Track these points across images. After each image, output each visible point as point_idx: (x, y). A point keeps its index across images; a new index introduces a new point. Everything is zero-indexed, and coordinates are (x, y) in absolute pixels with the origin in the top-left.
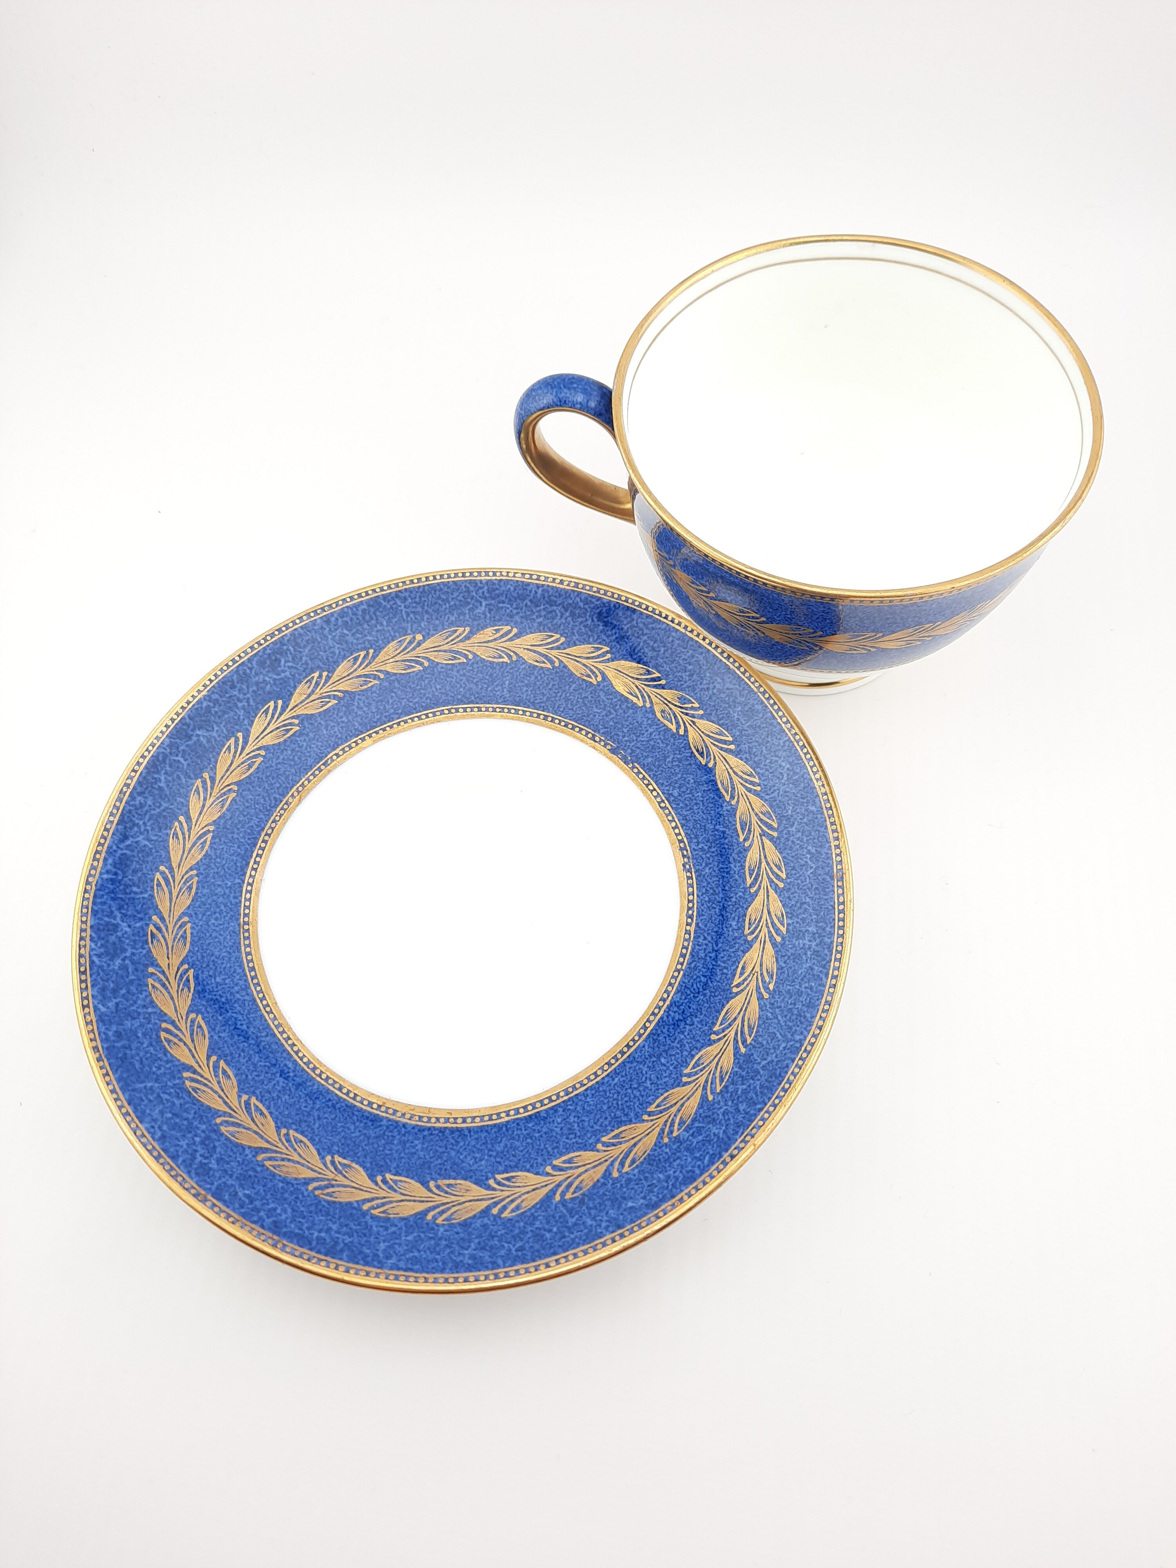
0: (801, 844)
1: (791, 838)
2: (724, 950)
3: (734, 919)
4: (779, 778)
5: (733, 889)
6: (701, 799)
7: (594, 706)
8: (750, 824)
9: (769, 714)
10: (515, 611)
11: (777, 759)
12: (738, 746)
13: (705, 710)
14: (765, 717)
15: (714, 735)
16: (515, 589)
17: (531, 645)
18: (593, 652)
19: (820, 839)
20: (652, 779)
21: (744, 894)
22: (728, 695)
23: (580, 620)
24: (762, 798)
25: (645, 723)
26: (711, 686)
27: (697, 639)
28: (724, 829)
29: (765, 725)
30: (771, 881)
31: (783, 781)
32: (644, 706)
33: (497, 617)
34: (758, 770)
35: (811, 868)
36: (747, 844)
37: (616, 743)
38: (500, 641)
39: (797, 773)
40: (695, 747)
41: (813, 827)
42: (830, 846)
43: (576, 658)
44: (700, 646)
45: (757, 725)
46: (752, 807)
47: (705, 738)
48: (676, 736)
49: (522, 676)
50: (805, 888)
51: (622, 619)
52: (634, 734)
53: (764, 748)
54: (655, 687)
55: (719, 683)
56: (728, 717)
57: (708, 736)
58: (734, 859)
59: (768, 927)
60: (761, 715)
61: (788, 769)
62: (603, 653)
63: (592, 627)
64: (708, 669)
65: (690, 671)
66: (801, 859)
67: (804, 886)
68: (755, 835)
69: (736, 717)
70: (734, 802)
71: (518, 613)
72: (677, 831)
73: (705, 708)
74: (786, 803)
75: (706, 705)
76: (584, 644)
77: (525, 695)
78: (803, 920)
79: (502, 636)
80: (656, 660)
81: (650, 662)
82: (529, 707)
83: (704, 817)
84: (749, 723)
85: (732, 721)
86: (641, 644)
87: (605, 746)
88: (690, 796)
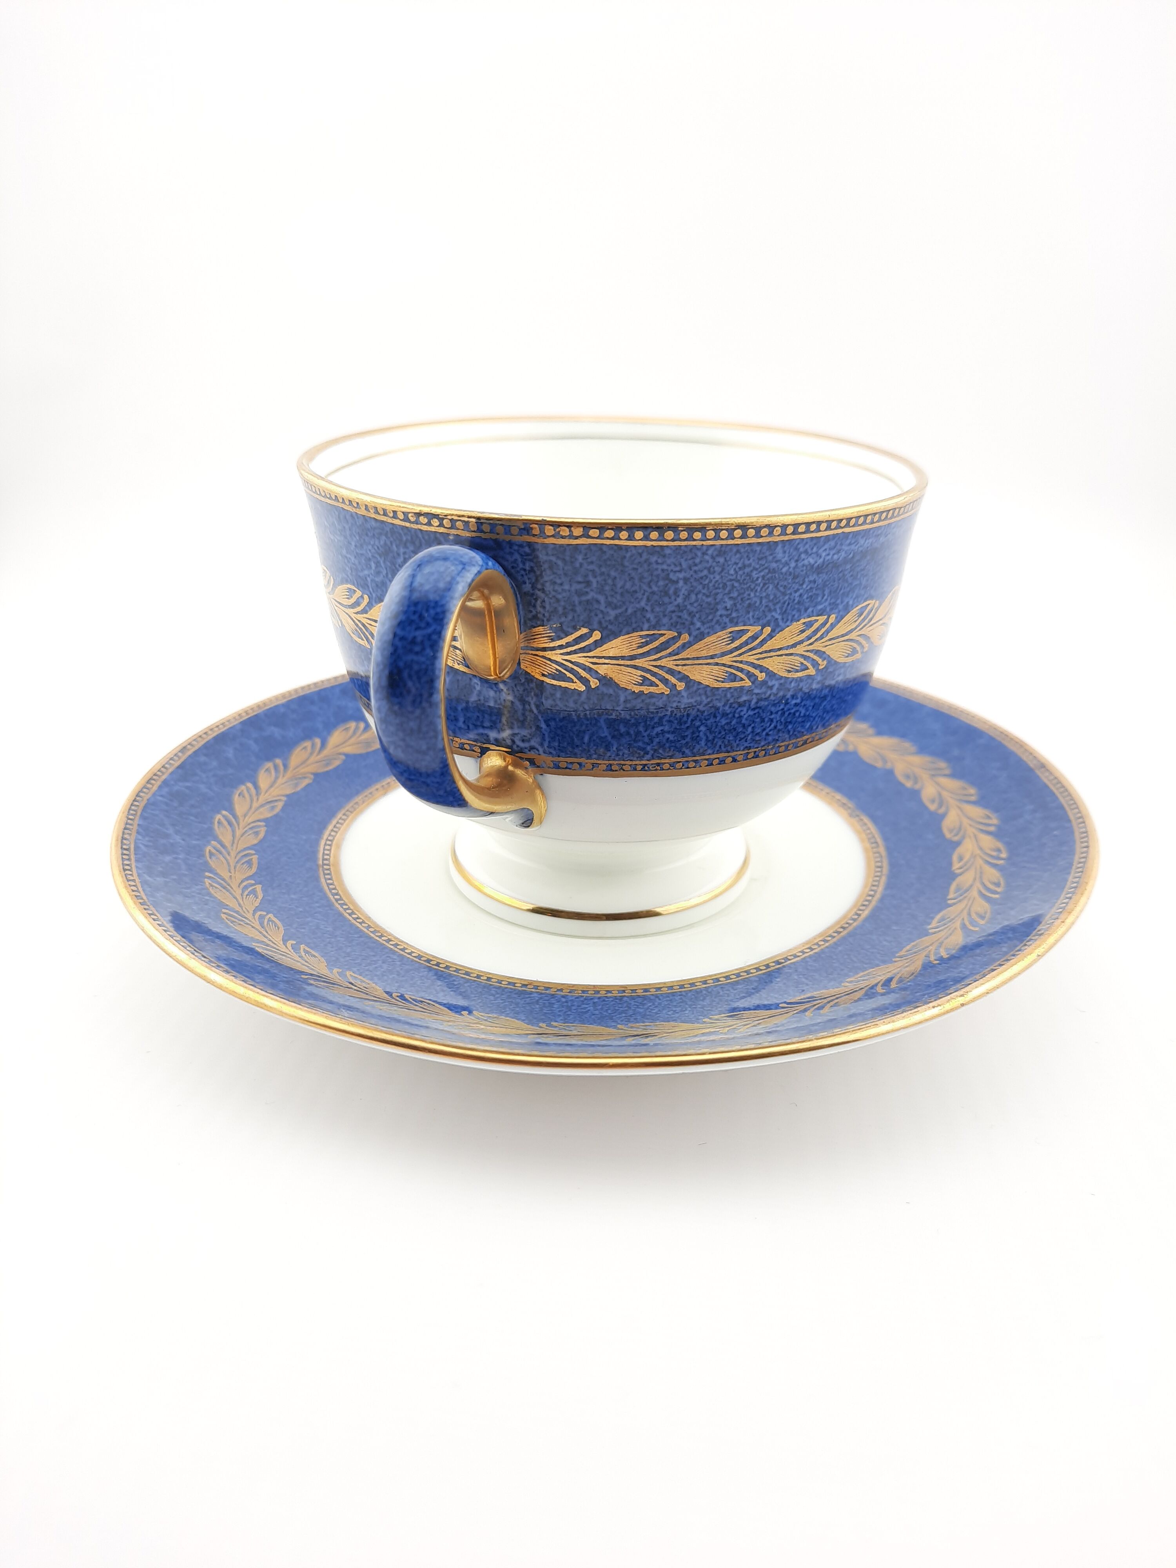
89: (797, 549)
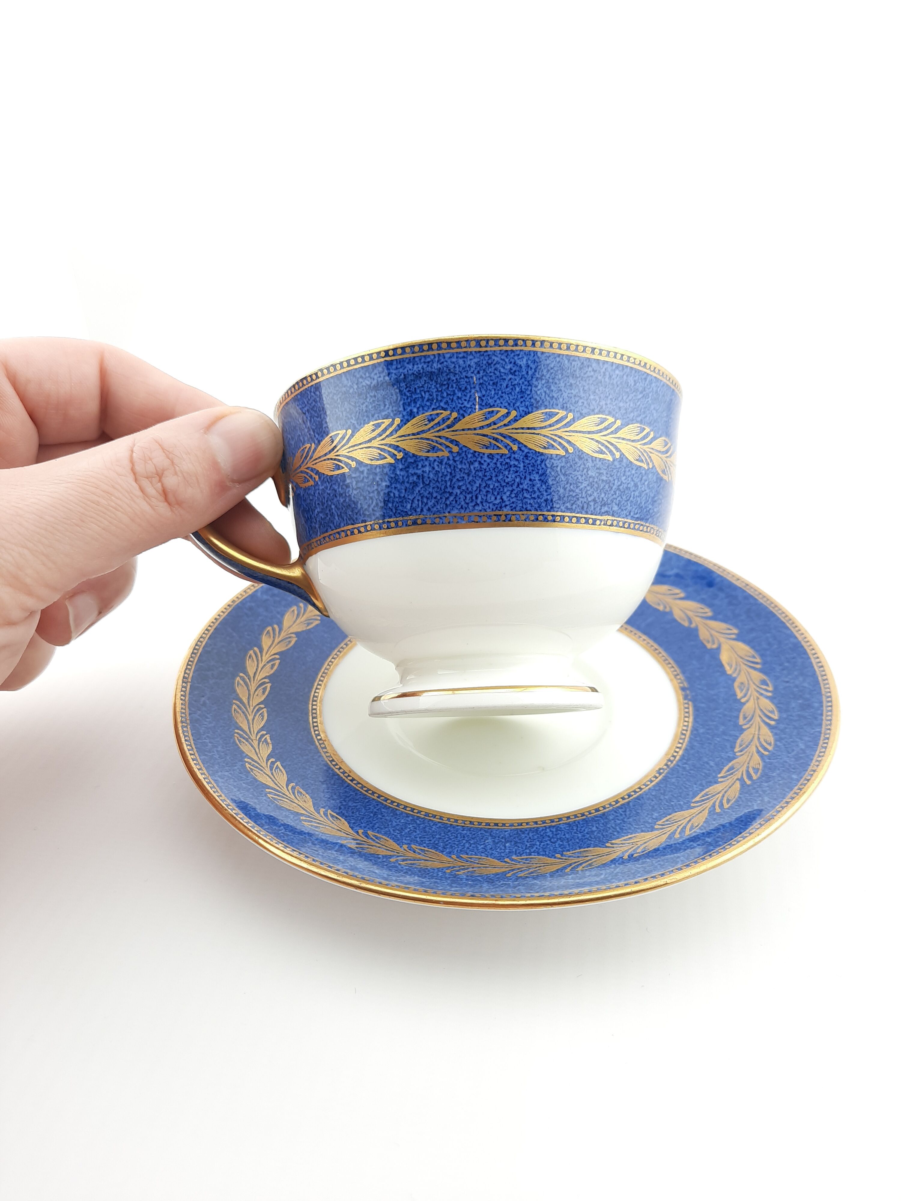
1: (758, 789)
2: (629, 824)
3: (660, 812)
5: (680, 797)
8: (737, 770)
12: (778, 724)
13: (774, 695)
15: (766, 711)
17: (686, 608)
18: (724, 630)
21: (684, 804)
24: (763, 759)
25: (722, 684)
28: (714, 765)
30: (713, 806)
32: (731, 675)
34: (778, 743)
36: (720, 780)
37: (690, 685)
40: (744, 712)
43: (709, 628)
46: (749, 762)
47: (758, 711)
48: (737, 700)
54: (750, 667)
56: (788, 704)
57: (761, 710)
58: (701, 783)
59: (678, 828)
62: (732, 633)
68: (733, 778)
70: (738, 754)
74: (778, 768)
75: (777, 691)
81: (761, 653)
87: (680, 683)
89: (355, 376)
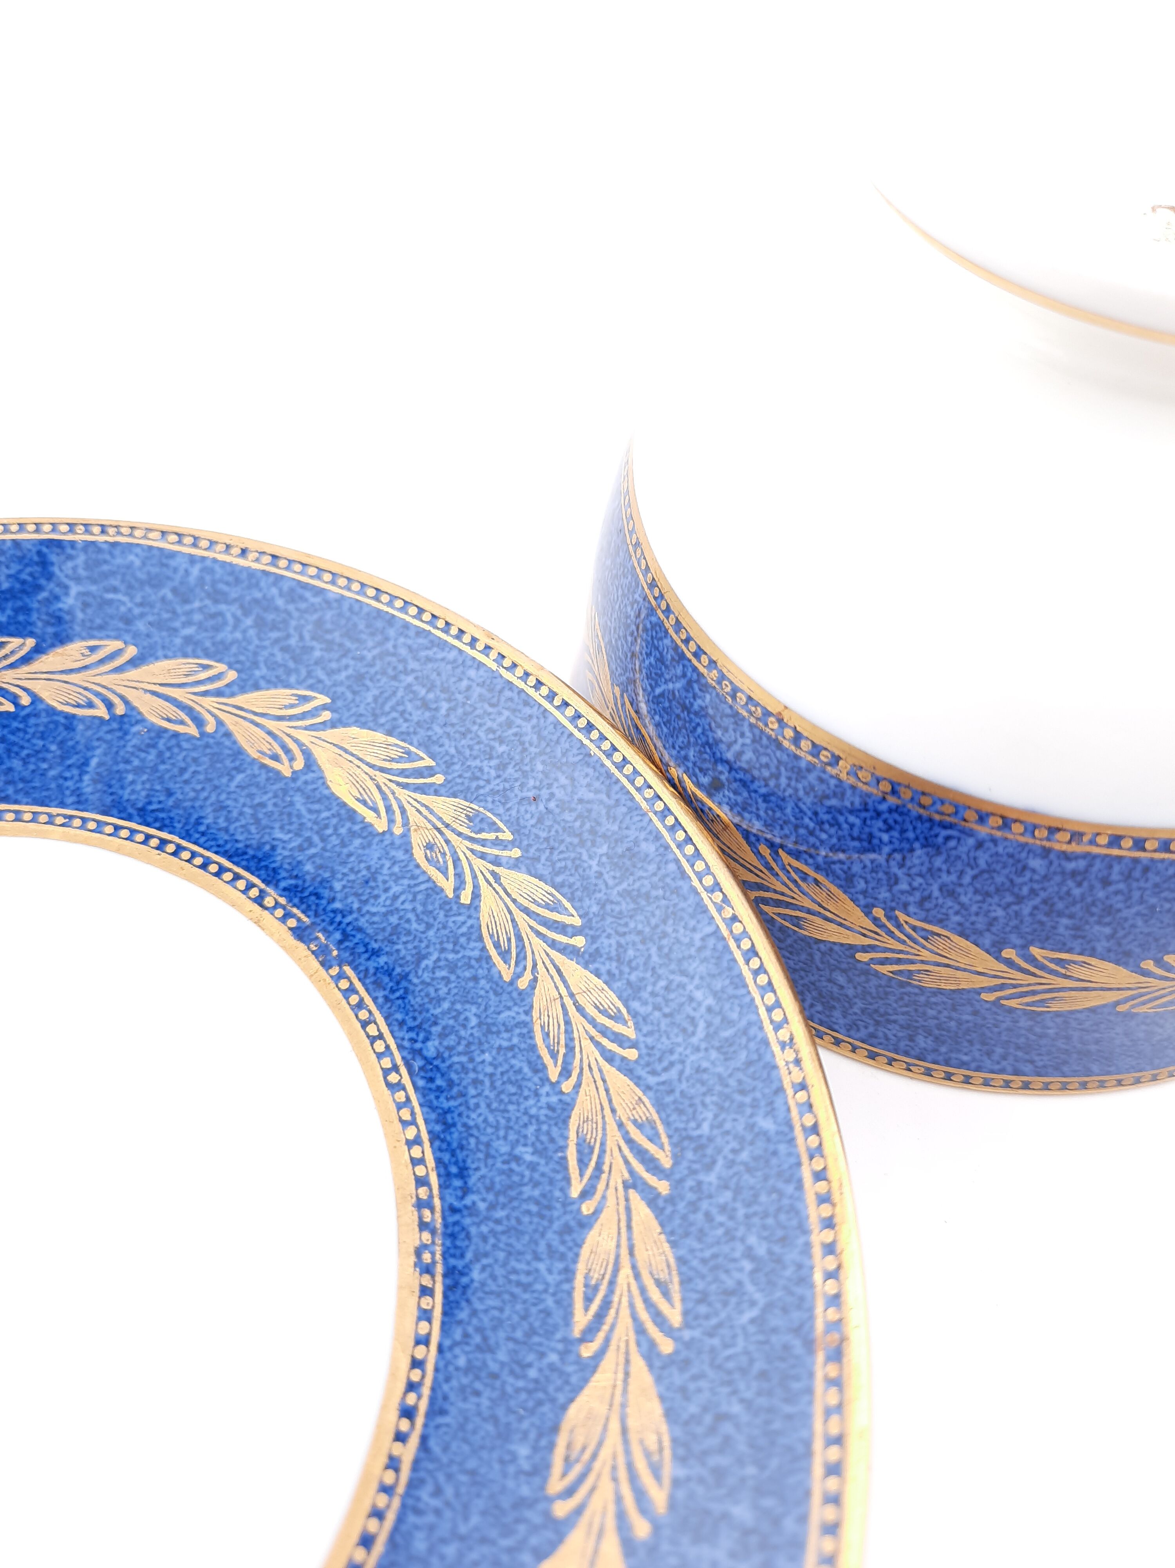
0: (730, 1224)
1: (705, 1205)
2: (484, 1540)
3: (525, 1434)
4: (684, 1030)
5: (536, 1339)
6: (489, 1070)
7: (277, 825)
8: (603, 1151)
9: (672, 867)
10: (137, 611)
11: (684, 980)
12: (593, 939)
13: (526, 850)
14: (663, 872)
15: (540, 911)
16: (144, 564)
17: (161, 685)
18: (292, 706)
19: (783, 1217)
20: (380, 1008)
21: (562, 1359)
22: (580, 816)
23: (274, 635)
24: (638, 1081)
25: (385, 871)
26: (545, 793)
27: (521, 684)
28: (535, 1159)
29: (660, 892)
30: (640, 1330)
31: (695, 1040)
32: (390, 831)
33: (98, 621)
34: (635, 1005)
35: (753, 1303)
36: (587, 1208)
37: (311, 913)
38: (96, 671)
39: (731, 1023)
40: (492, 936)
41: (766, 1178)
42: (808, 1245)
43: (255, 718)
44: (528, 701)
45: (643, 890)
46: (610, 1101)
47: (520, 917)
48: (450, 906)
49: (129, 749)
50: (731, 1365)
51: (363, 636)
52: (356, 895)
53: (654, 950)
54: (419, 789)
55: (563, 787)
56: (577, 868)
57: (526, 911)
58: (549, 1246)
59: (615, 1479)
60: (652, 868)
61: (709, 1009)
62: (316, 709)
63: (298, 651)
64: (541, 753)
65: (499, 756)
66: (727, 1271)
67: (729, 1358)
68: (612, 1184)
69: (595, 868)
70: (567, 1086)
71: (142, 615)
72: (416, 1152)
73: (525, 843)
74: (697, 1101)
75: (528, 836)
76: (276, 687)
77: (128, 791)
78: (719, 1474)
79: (102, 661)
80: (428, 729)
81: (415, 733)
82: (129, 818)
83: (491, 1119)
84: (624, 885)
85: (583, 878)
86: (400, 694)
87: (284, 919)
88: (464, 1059)
